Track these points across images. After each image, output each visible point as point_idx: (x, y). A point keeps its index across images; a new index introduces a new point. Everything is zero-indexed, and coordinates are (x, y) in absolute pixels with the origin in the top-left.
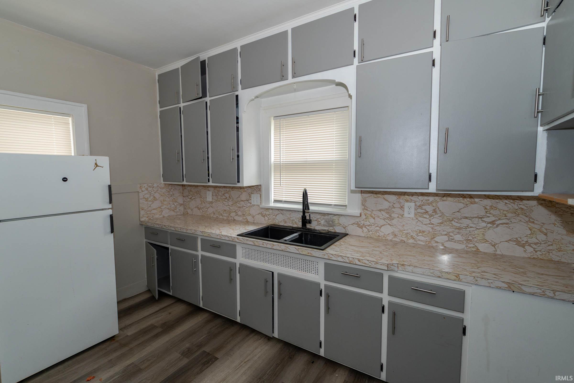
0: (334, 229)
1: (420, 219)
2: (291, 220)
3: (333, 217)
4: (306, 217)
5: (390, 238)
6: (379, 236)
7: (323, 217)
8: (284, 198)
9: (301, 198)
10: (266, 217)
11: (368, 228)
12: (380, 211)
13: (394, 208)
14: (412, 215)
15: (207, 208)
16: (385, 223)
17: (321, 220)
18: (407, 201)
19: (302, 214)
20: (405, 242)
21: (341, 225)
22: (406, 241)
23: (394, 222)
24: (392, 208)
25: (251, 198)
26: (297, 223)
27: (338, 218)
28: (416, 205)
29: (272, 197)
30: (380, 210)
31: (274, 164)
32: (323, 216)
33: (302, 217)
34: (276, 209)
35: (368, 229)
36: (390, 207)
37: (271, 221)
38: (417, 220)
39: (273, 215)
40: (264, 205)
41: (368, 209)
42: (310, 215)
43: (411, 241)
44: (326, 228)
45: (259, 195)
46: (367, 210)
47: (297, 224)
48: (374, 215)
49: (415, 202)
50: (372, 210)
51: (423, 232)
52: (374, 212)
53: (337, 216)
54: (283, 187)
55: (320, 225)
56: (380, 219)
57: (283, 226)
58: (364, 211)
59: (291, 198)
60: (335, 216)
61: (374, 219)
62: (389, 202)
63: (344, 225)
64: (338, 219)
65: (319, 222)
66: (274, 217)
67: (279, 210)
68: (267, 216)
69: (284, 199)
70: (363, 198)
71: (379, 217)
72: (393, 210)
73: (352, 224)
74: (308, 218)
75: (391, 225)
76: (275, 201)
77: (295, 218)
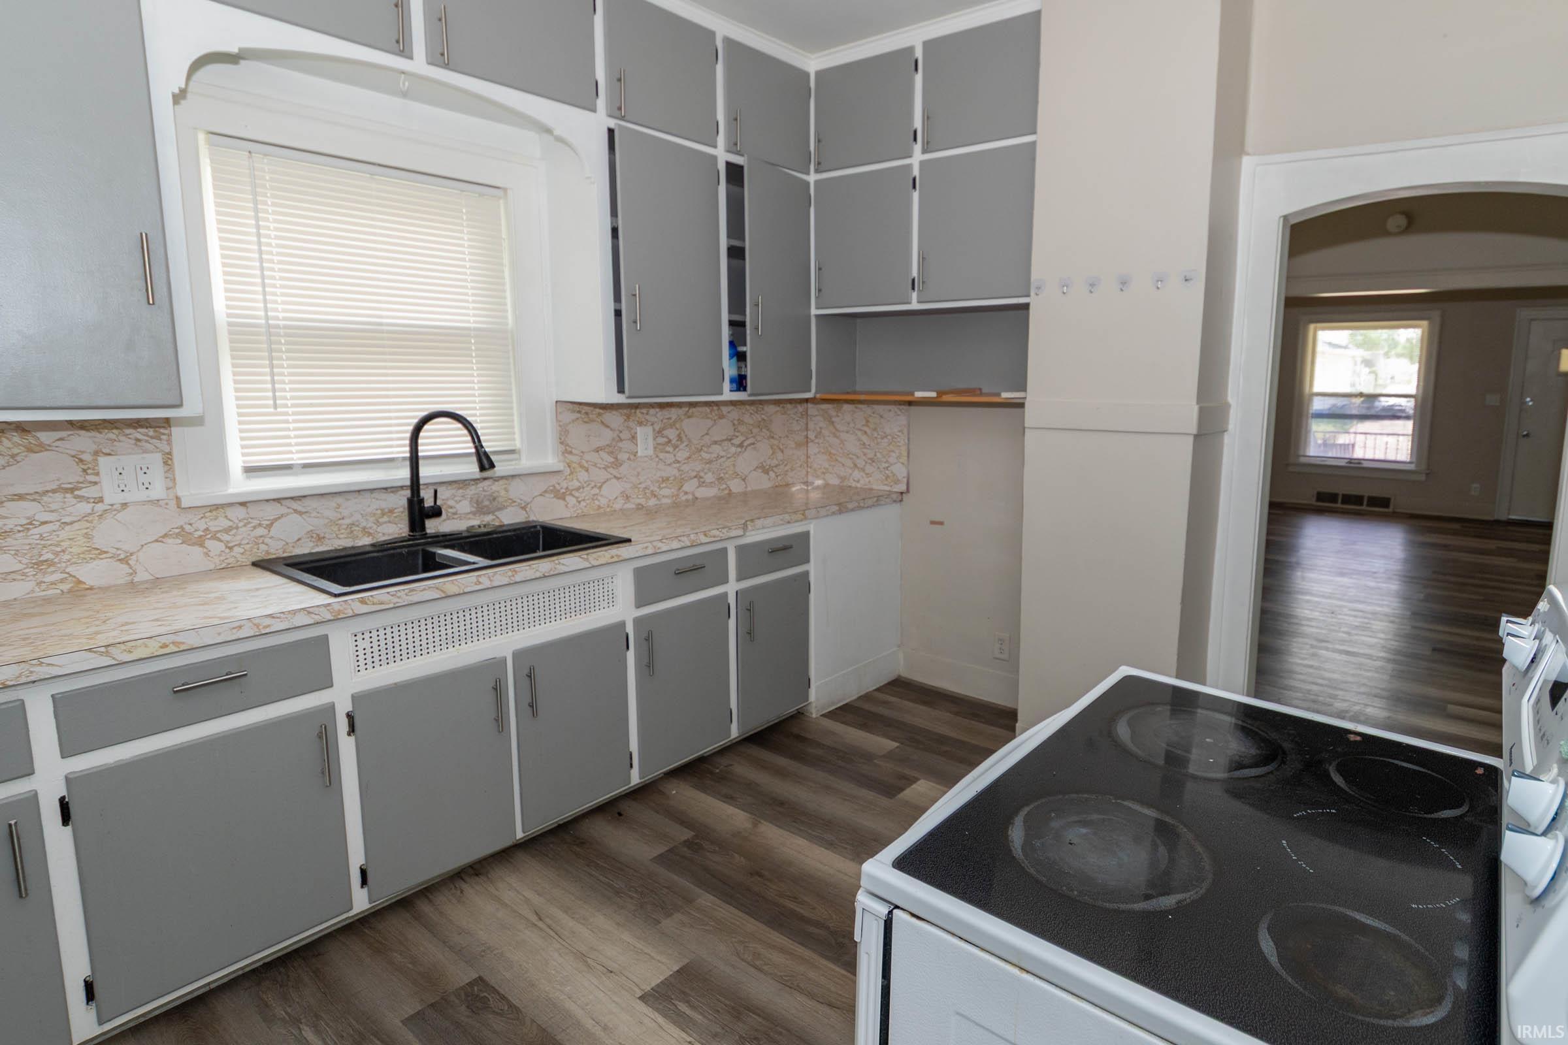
0: (498, 518)
1: (662, 455)
2: (345, 527)
3: (490, 485)
4: (422, 501)
5: (617, 506)
6: (599, 507)
7: (461, 491)
8: (295, 456)
11: (577, 494)
12: (598, 451)
13: (621, 440)
14: (651, 452)
16: (610, 476)
17: (456, 501)
18: (640, 424)
19: (408, 493)
20: (643, 506)
21: (515, 502)
22: (643, 503)
23: (624, 470)
24: (618, 441)
25: (97, 474)
26: (371, 531)
27: (504, 486)
28: (654, 430)
29: (236, 460)
30: (597, 450)
31: (230, 324)
32: (461, 488)
33: (411, 502)
34: (267, 501)
35: (577, 498)
36: (613, 439)
38: (657, 459)
40: (194, 492)
41: (573, 451)
42: (436, 492)
43: (652, 502)
44: (475, 522)
45: (158, 457)
46: (571, 453)
47: (370, 534)
48: (587, 462)
49: (652, 425)
50: (582, 452)
51: (668, 479)
52: (587, 457)
53: (501, 482)
54: (287, 414)
55: (456, 516)
56: (597, 469)
57: (311, 554)
58: (566, 457)
59: (327, 450)
60: (497, 483)
61: (587, 470)
62: (611, 429)
63: (521, 500)
64: (506, 490)
65: (451, 508)
66: (261, 531)
67: (284, 502)
69: (297, 459)
70: (560, 426)
71: (595, 465)
72: (620, 444)
73: (541, 495)
74: (429, 503)
75: (618, 478)
76: (251, 471)
77: (360, 516)
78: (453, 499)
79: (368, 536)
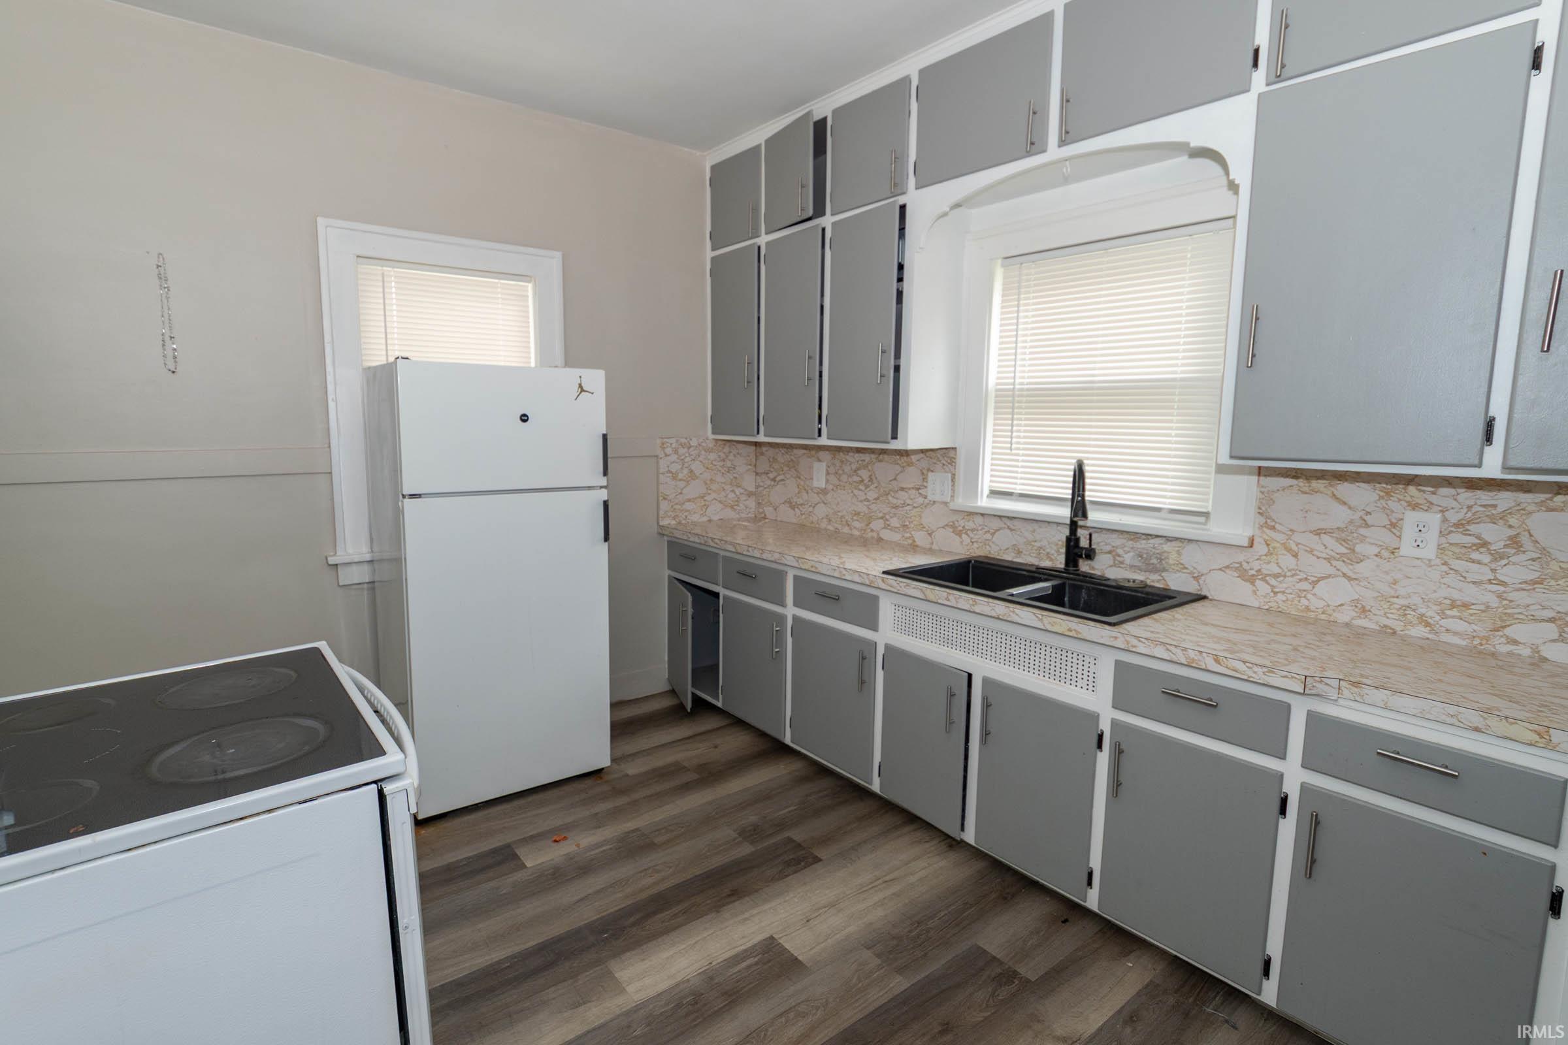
0: (1164, 579)
1: (1457, 564)
2: (1035, 548)
3: (1161, 544)
4: (1077, 540)
5: (1344, 616)
6: (1307, 609)
7: (1131, 542)
8: (1018, 487)
9: (1067, 488)
10: (964, 536)
11: (1273, 582)
12: (1319, 534)
13: (1367, 526)
14: (1429, 551)
15: (813, 505)
16: (1332, 571)
17: (1124, 551)
18: (1414, 507)
19: (1067, 532)
20: (1394, 633)
21: (1186, 568)
22: (1398, 629)
23: (1364, 569)
24: (1360, 526)
25: (927, 482)
26: (1052, 557)
27: (1177, 549)
28: (1445, 520)
29: (986, 482)
30: (1318, 532)
31: (997, 390)
32: (1132, 540)
33: (1068, 540)
34: (995, 516)
35: (1273, 587)
36: (1351, 522)
37: (978, 548)
38: (1445, 568)
39: (984, 530)
40: (961, 502)
41: (1277, 526)
42: (1090, 535)
43: (1419, 631)
44: (1139, 577)
45: (950, 475)
46: (1273, 528)
47: (1051, 560)
48: (1297, 544)
49: (1442, 511)
50: (1291, 530)
51: (1466, 606)
52: (1297, 537)
53: (1174, 543)
54: (1018, 455)
55: (1122, 566)
56: (1315, 558)
57: (1012, 562)
58: (1263, 532)
59: (1038, 486)
60: (1169, 543)
61: (1296, 556)
62: (1350, 508)
63: (1195, 568)
64: (1179, 553)
65: (1119, 556)
66: (988, 536)
67: (1003, 519)
68: (968, 532)
69: (1019, 489)
70: (1262, 493)
71: (1311, 551)
72: (1363, 531)
73: (1220, 569)
74: (1084, 543)
75: (1350, 579)
76: (994, 493)
77: (1047, 543)
78: (1122, 548)
79: (1050, 561)
